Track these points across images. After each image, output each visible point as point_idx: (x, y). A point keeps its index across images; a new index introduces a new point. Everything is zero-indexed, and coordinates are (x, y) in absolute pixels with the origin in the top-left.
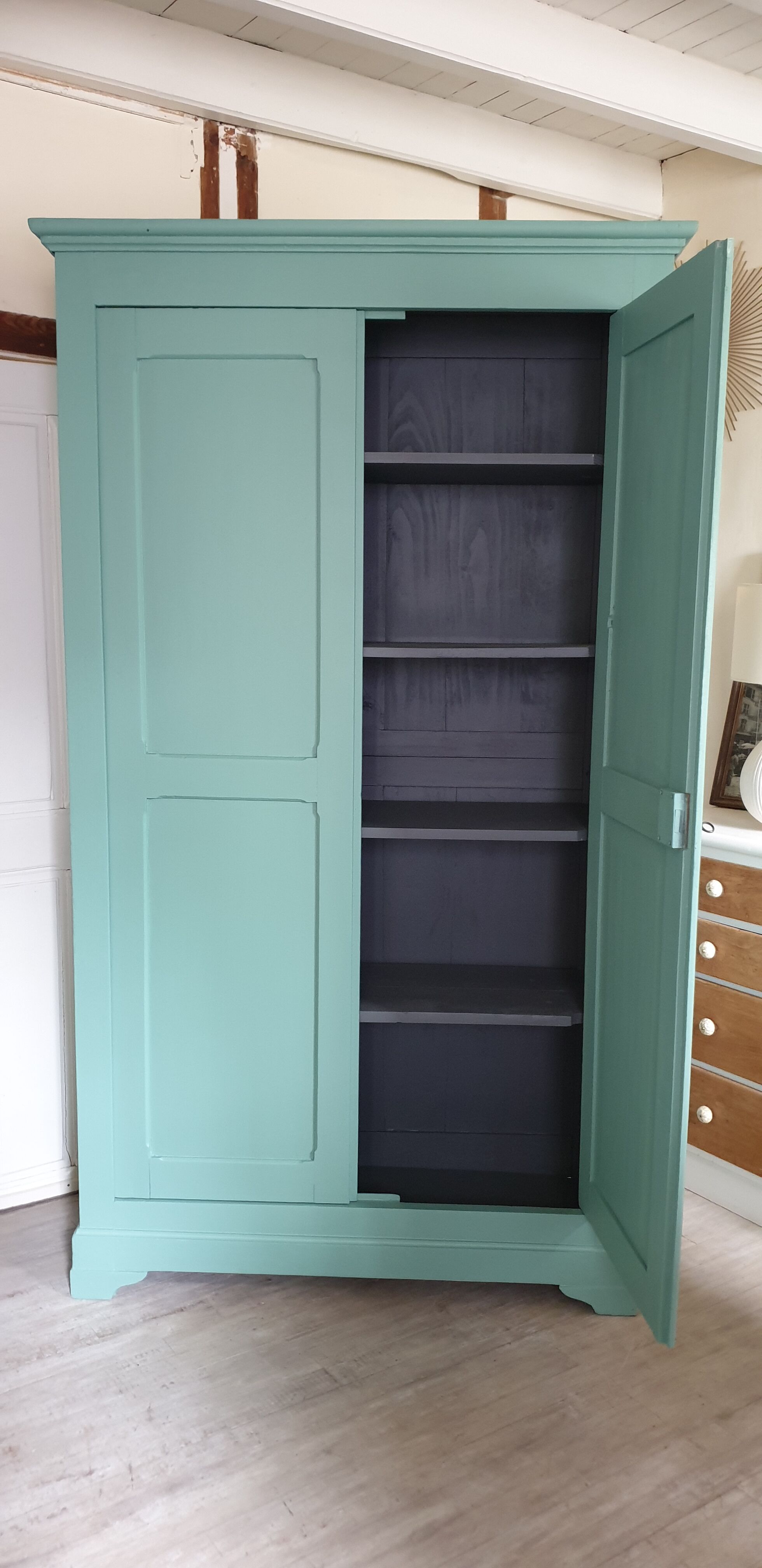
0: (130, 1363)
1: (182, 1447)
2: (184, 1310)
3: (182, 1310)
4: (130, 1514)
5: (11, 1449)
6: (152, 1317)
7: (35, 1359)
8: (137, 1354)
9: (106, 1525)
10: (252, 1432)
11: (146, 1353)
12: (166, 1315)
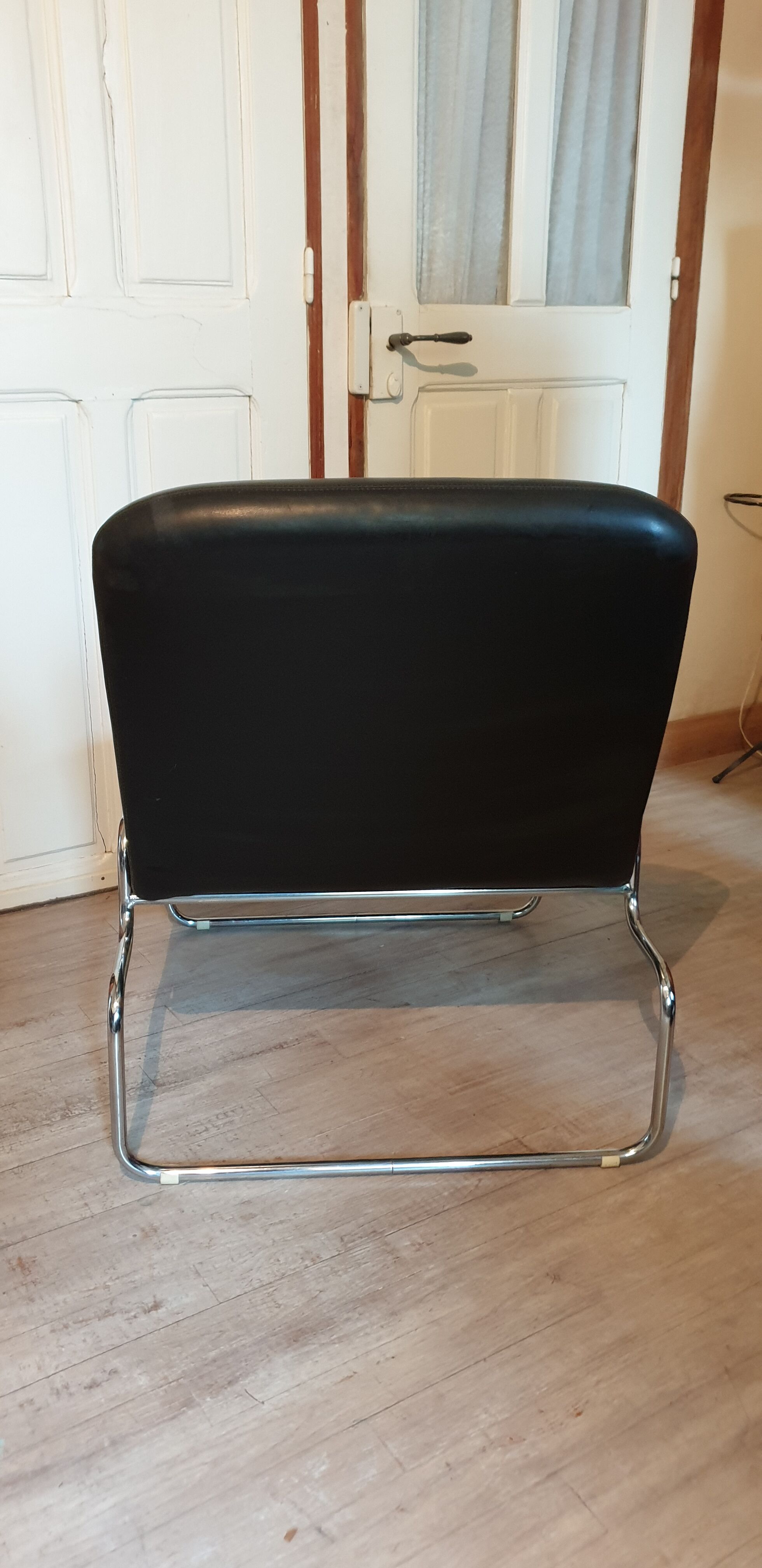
0: (209, 1126)
1: (307, 1267)
2: (285, 1046)
3: (281, 1047)
4: (230, 1383)
5: (21, 1264)
6: (235, 1056)
7: (59, 1118)
8: (217, 1112)
9: (189, 1403)
10: (421, 1242)
11: (233, 1111)
12: (258, 1054)
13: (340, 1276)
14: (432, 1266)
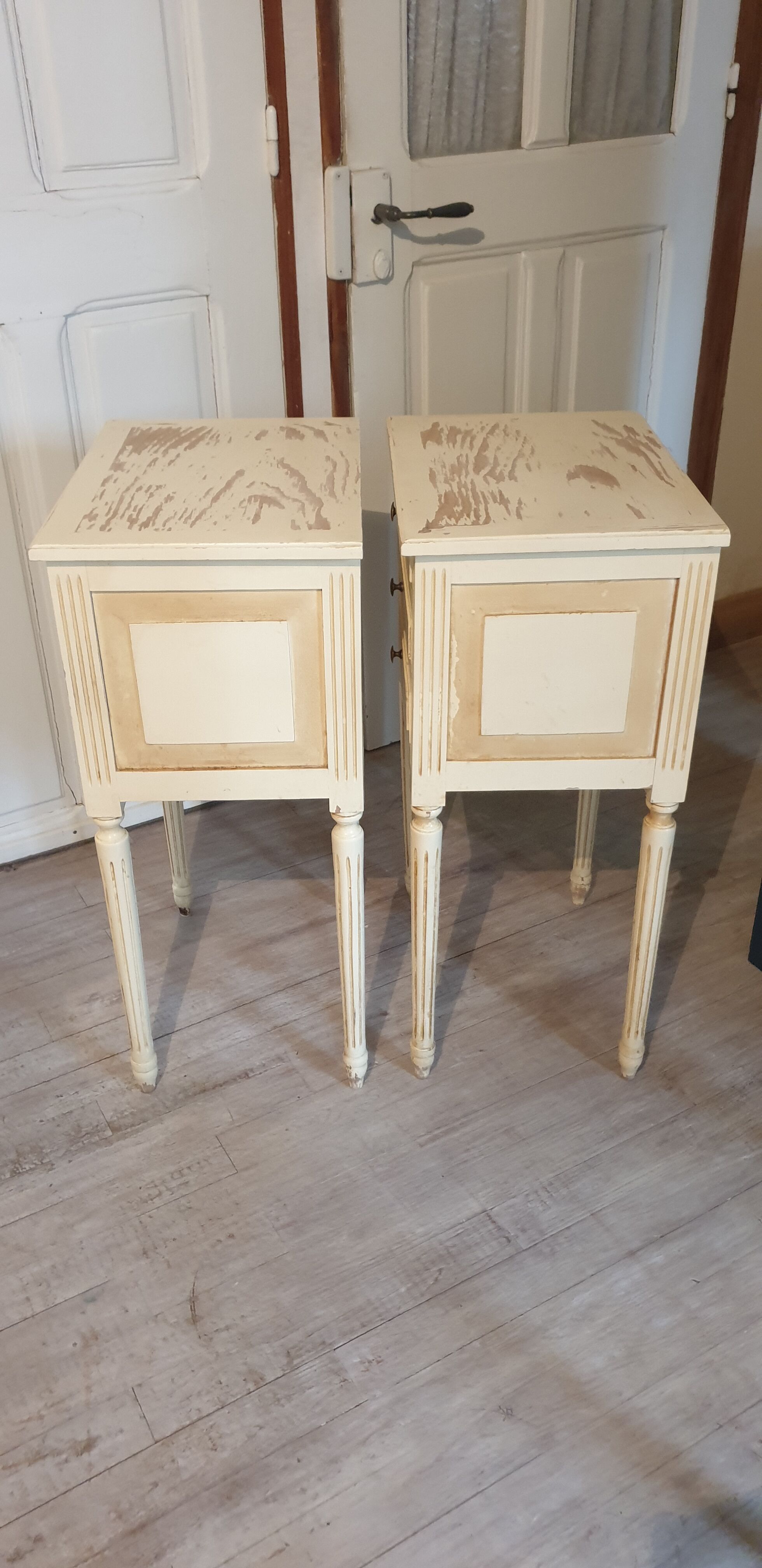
13: (283, 1406)
14: (378, 1393)
